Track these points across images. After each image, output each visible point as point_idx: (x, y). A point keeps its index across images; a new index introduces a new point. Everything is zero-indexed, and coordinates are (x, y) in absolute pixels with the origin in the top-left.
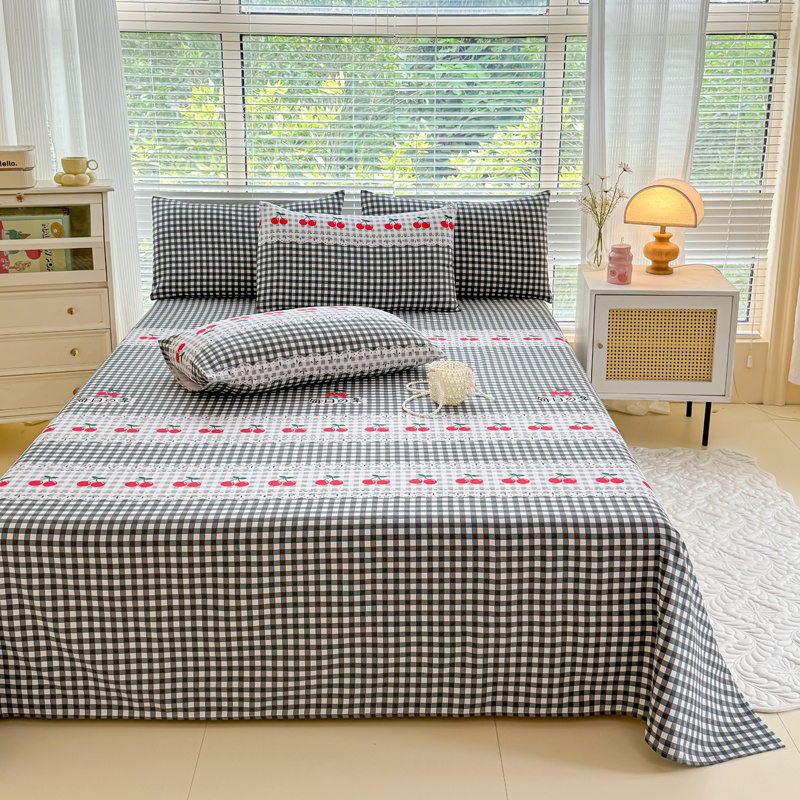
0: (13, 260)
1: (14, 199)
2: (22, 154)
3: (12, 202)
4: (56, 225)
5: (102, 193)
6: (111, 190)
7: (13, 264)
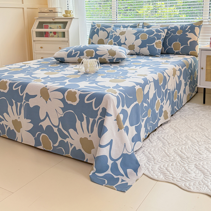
0: (51, 35)
1: (52, 20)
2: (55, 8)
3: (52, 21)
4: (60, 26)
5: (72, 19)
6: (74, 18)
7: (50, 36)
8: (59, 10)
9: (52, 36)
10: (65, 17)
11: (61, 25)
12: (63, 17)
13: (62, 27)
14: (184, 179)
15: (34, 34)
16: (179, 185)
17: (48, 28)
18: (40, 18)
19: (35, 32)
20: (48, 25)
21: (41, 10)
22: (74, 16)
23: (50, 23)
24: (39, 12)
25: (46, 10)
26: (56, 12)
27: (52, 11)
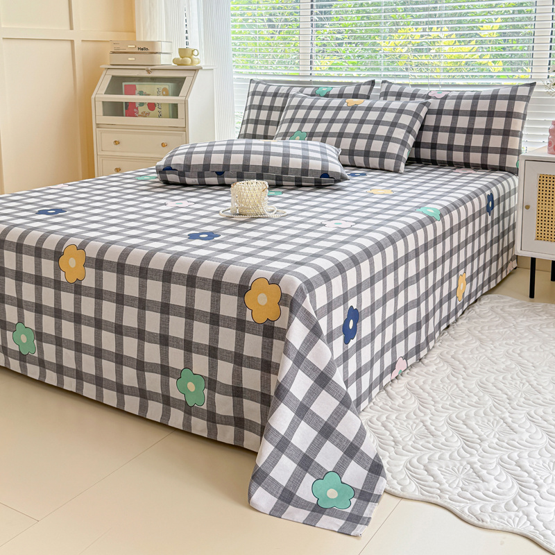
0: (141, 110)
1: (145, 72)
2: (153, 43)
3: (144, 74)
4: (165, 89)
5: (196, 70)
6: (201, 68)
7: (140, 113)
8: (164, 47)
9: (145, 115)
10: (178, 65)
11: (169, 86)
12: (173, 64)
13: (170, 93)
14: (469, 495)
15: (100, 109)
16: (457, 510)
17: (134, 94)
18: (115, 66)
19: (101, 103)
20: (135, 85)
21: (118, 46)
22: (202, 64)
23: (141, 79)
24: (114, 53)
25: (131, 47)
26: (156, 53)
27: (147, 50)
